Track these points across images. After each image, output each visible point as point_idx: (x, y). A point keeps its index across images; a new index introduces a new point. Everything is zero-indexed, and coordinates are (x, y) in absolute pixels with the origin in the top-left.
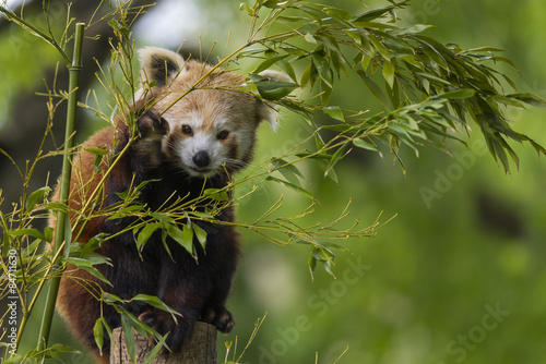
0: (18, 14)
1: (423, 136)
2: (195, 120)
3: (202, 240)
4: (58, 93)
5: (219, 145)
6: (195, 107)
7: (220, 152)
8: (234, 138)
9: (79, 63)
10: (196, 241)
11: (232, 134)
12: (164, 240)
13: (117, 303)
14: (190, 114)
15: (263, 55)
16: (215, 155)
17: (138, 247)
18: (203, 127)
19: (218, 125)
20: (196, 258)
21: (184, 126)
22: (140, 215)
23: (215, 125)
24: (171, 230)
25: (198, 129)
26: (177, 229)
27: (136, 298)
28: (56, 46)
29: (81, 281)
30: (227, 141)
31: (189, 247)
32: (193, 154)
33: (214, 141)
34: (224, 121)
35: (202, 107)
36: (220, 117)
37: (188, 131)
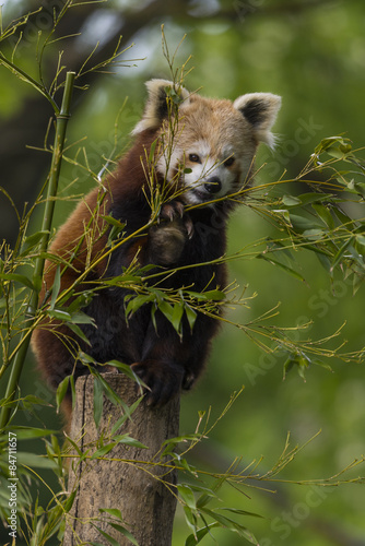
2: (202, 149)
3: (192, 320)
4: (49, 148)
5: (227, 172)
8: (239, 165)
9: (67, 113)
10: (184, 320)
11: (237, 161)
12: (153, 313)
13: (91, 364)
14: (196, 144)
17: (127, 312)
18: (211, 155)
19: (225, 152)
20: (181, 336)
21: (191, 155)
22: (136, 288)
23: (222, 152)
24: (163, 305)
25: (206, 156)
27: (110, 364)
28: (46, 93)
29: (62, 337)
31: (176, 325)
34: (230, 148)
36: (225, 144)
37: (196, 159)
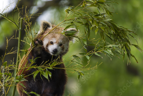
0: (6, 16)
1: (113, 54)
2: (54, 40)
3: (50, 76)
4: (16, 38)
5: (60, 47)
6: (54, 37)
7: (60, 49)
8: (64, 46)
9: (22, 29)
11: (63, 45)
12: (41, 75)
14: (53, 39)
15: (70, 23)
16: (59, 50)
17: (34, 78)
18: (56, 42)
19: (60, 42)
21: (51, 42)
22: (35, 68)
23: (59, 42)
24: (42, 73)
25: (55, 43)
26: (44, 72)
27: (31, 93)
28: (15, 24)
30: (62, 46)
31: (47, 77)
32: (53, 49)
33: (59, 46)
34: (62, 41)
35: (56, 37)
36: (60, 40)
37: (52, 43)
